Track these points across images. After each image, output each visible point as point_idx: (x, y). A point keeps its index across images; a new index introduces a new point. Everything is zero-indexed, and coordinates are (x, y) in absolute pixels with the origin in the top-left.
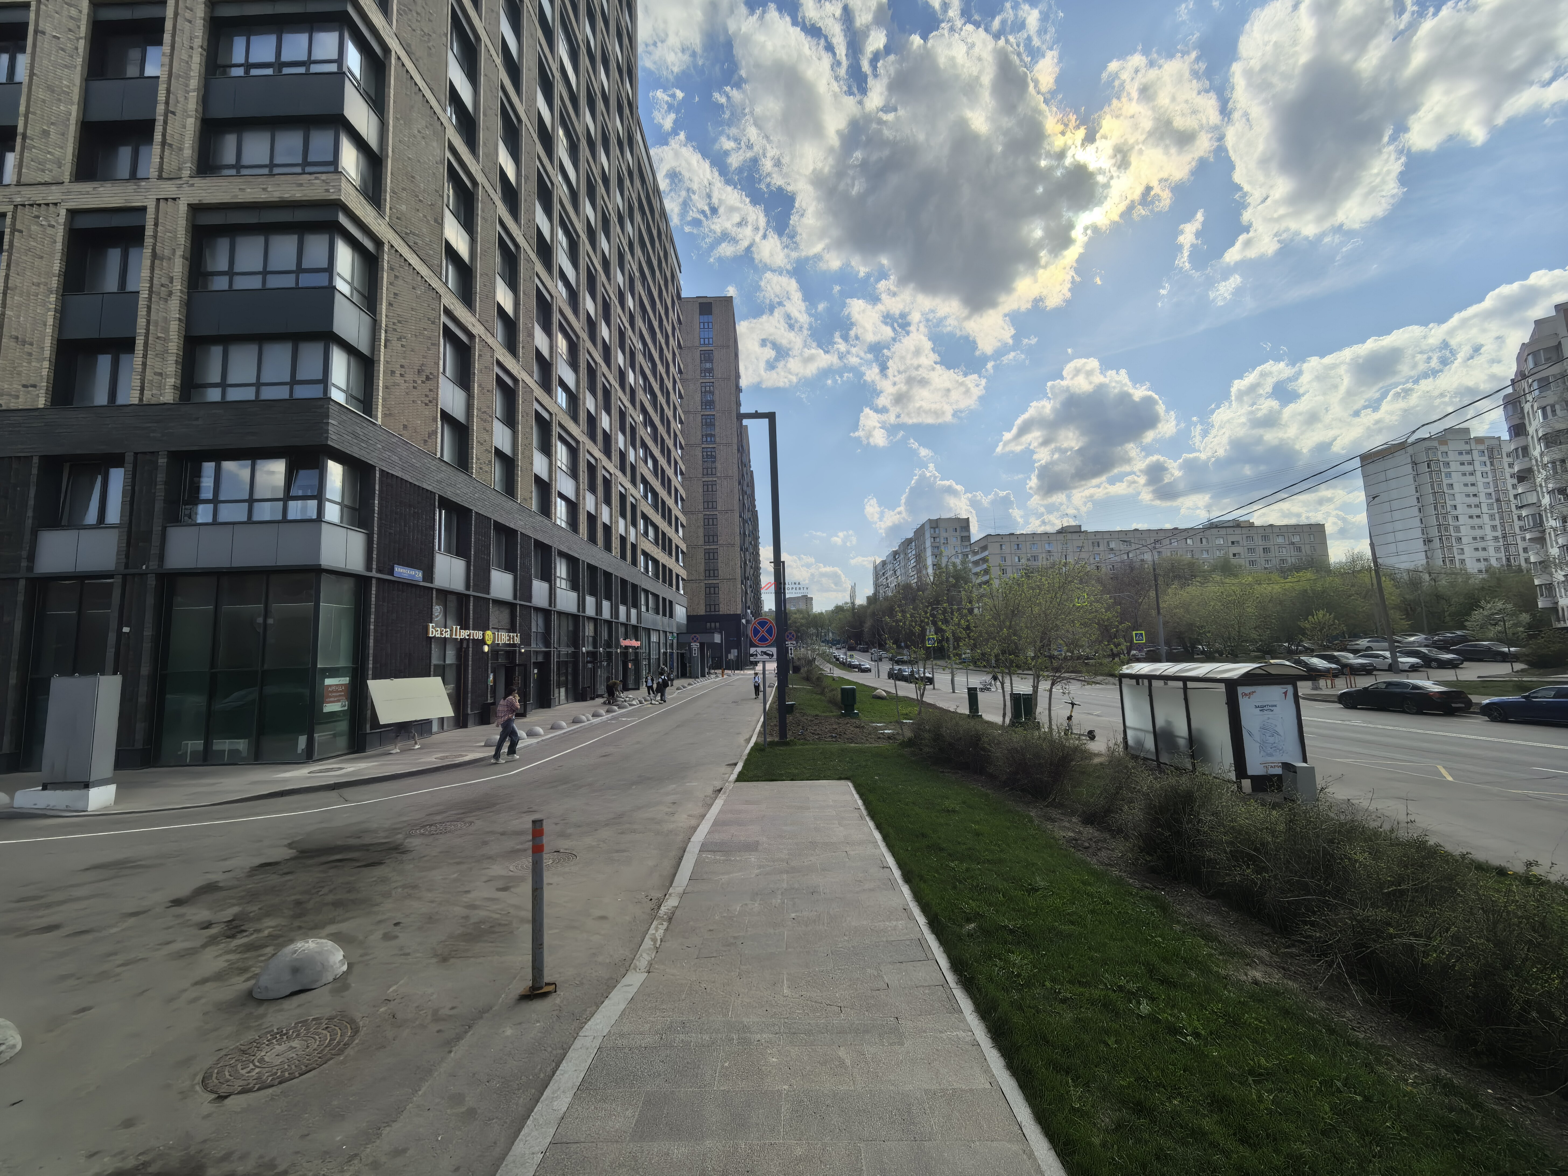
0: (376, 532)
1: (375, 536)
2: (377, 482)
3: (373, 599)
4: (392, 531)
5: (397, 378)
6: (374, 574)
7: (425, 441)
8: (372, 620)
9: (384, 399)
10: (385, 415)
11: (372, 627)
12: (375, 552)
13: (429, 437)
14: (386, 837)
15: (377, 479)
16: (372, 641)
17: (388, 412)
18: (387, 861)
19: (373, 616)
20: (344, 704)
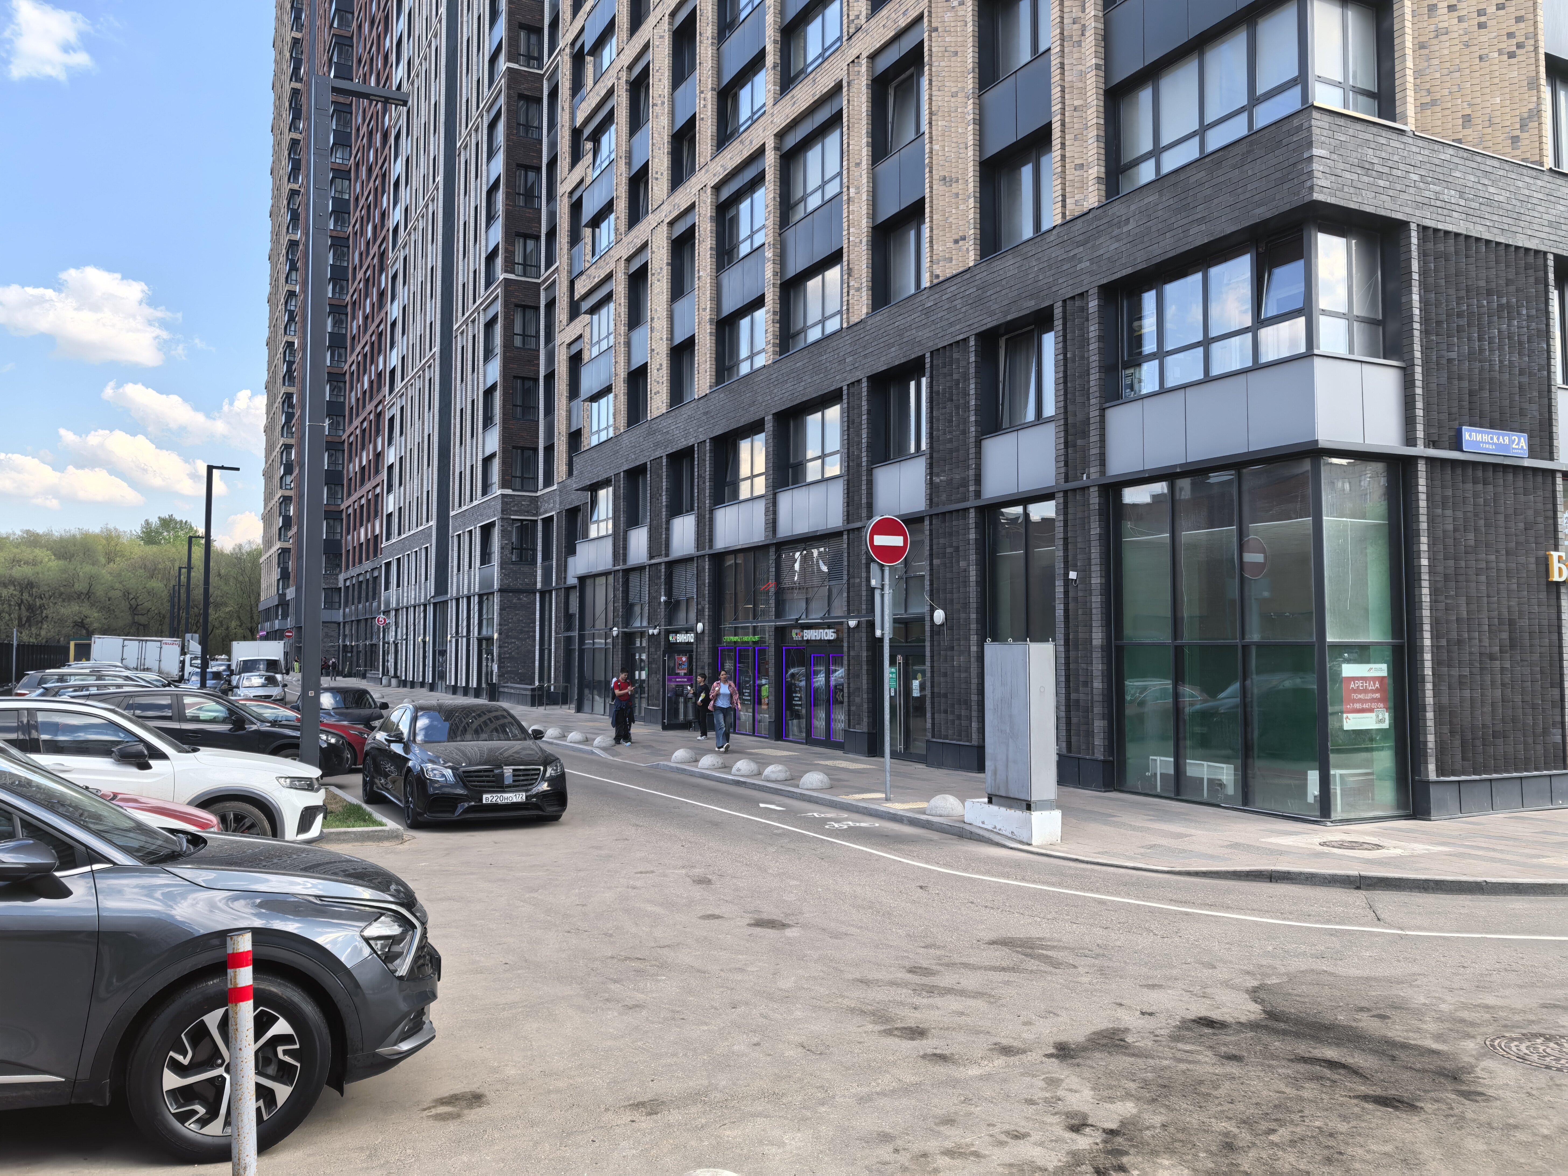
0: (1418, 362)
1: (1418, 370)
2: (1415, 254)
3: (1423, 504)
4: (1453, 355)
5: (1444, 18)
6: (1420, 450)
7: (1515, 140)
8: (1424, 547)
9: (1418, 74)
10: (1422, 107)
11: (1424, 562)
12: (1419, 405)
13: (1523, 126)
14: (1438, 1037)
15: (1414, 248)
16: (1425, 591)
17: (1428, 99)
18: (1429, 1107)
19: (1424, 540)
20: (1381, 717)
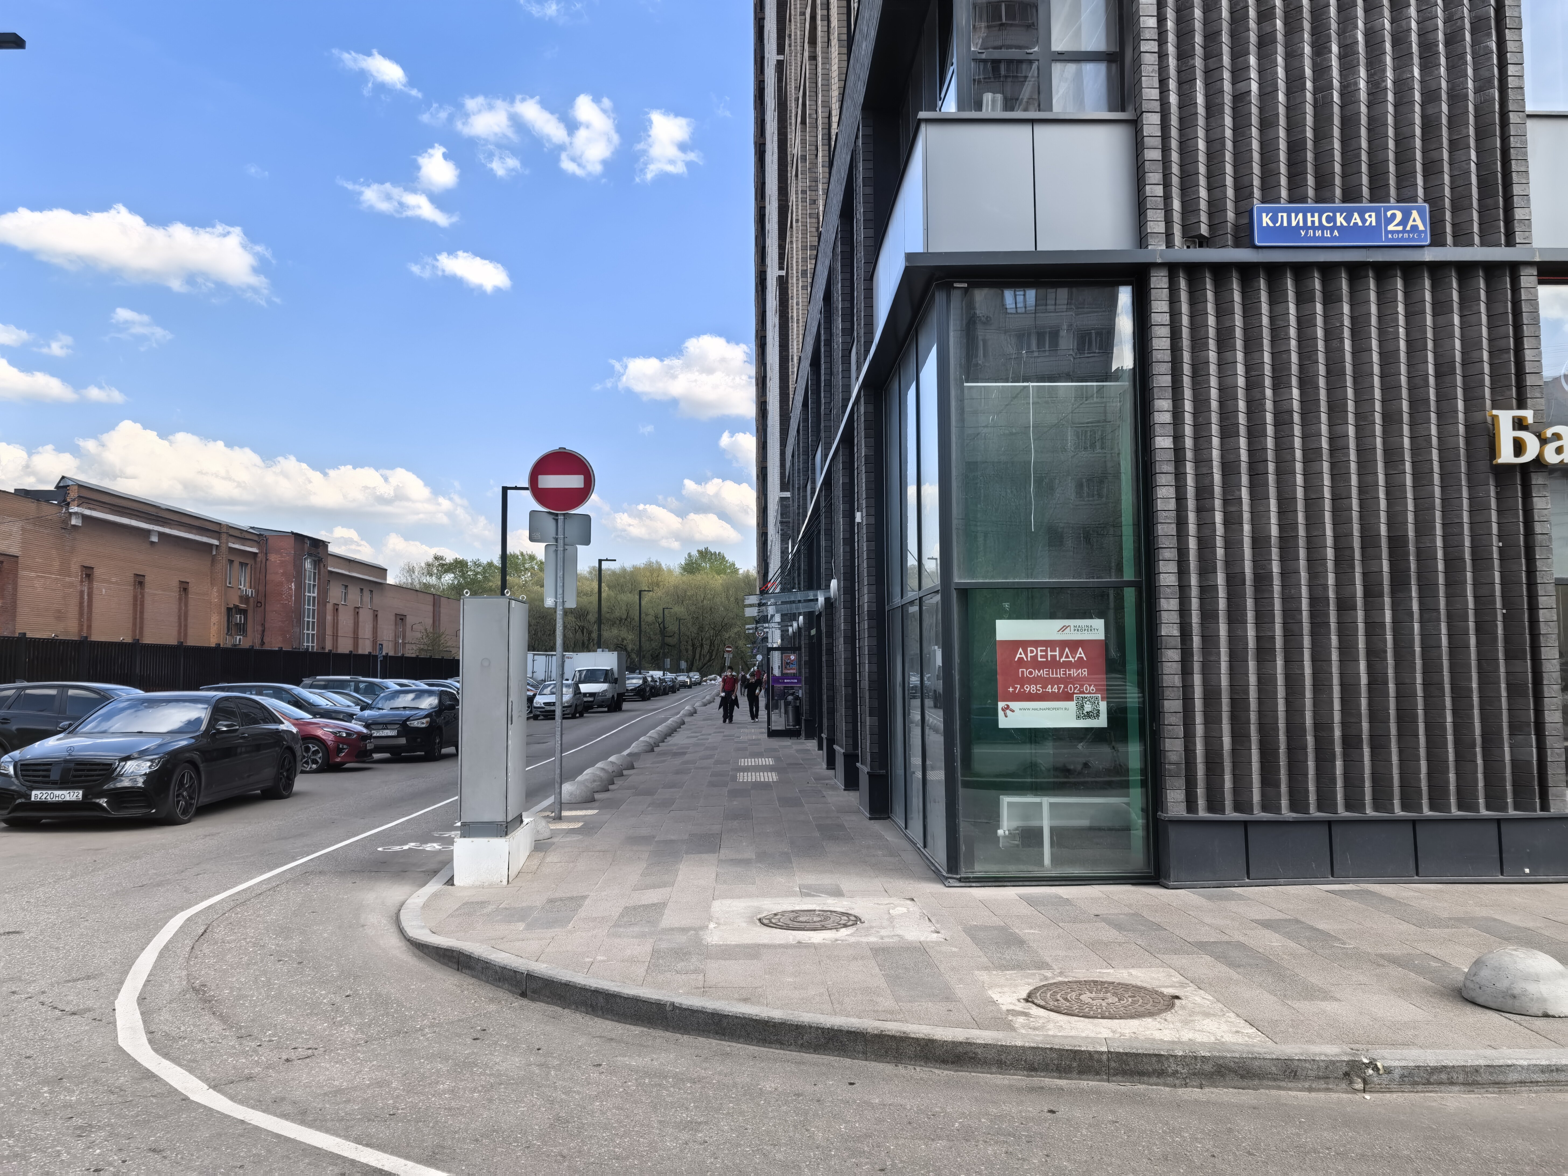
0: (1152, 106)
1: (1152, 119)
3: (1161, 343)
6: (1154, 252)
8: (1163, 418)
11: (1164, 442)
12: (1155, 177)
16: (1165, 492)
19: (1163, 404)
20: (1088, 707)
